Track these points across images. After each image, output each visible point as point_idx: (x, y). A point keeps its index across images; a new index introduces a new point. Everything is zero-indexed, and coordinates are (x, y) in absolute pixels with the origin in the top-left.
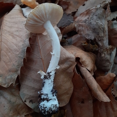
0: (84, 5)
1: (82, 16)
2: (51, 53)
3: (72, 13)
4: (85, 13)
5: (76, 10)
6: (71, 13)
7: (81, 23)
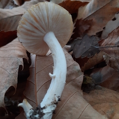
0: (114, 19)
1: (111, 37)
2: (50, 74)
3: (97, 34)
4: (116, 31)
5: (102, 30)
6: (95, 34)
7: (111, 49)
